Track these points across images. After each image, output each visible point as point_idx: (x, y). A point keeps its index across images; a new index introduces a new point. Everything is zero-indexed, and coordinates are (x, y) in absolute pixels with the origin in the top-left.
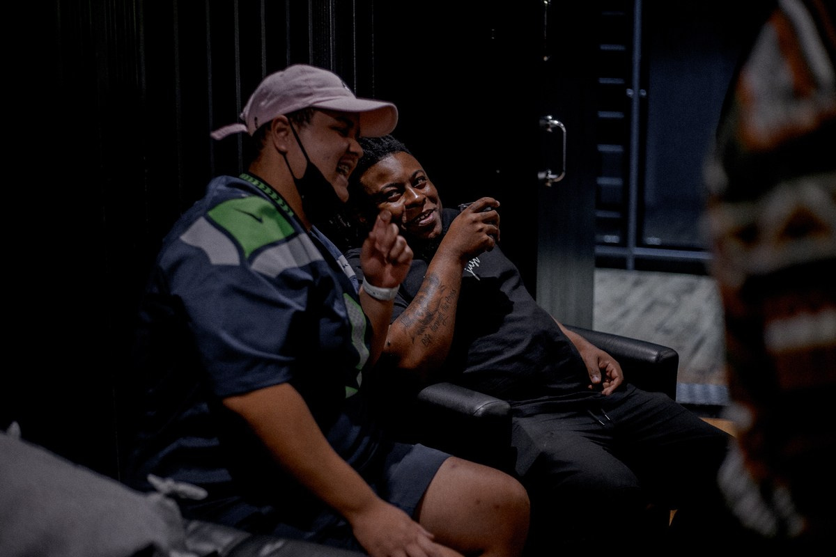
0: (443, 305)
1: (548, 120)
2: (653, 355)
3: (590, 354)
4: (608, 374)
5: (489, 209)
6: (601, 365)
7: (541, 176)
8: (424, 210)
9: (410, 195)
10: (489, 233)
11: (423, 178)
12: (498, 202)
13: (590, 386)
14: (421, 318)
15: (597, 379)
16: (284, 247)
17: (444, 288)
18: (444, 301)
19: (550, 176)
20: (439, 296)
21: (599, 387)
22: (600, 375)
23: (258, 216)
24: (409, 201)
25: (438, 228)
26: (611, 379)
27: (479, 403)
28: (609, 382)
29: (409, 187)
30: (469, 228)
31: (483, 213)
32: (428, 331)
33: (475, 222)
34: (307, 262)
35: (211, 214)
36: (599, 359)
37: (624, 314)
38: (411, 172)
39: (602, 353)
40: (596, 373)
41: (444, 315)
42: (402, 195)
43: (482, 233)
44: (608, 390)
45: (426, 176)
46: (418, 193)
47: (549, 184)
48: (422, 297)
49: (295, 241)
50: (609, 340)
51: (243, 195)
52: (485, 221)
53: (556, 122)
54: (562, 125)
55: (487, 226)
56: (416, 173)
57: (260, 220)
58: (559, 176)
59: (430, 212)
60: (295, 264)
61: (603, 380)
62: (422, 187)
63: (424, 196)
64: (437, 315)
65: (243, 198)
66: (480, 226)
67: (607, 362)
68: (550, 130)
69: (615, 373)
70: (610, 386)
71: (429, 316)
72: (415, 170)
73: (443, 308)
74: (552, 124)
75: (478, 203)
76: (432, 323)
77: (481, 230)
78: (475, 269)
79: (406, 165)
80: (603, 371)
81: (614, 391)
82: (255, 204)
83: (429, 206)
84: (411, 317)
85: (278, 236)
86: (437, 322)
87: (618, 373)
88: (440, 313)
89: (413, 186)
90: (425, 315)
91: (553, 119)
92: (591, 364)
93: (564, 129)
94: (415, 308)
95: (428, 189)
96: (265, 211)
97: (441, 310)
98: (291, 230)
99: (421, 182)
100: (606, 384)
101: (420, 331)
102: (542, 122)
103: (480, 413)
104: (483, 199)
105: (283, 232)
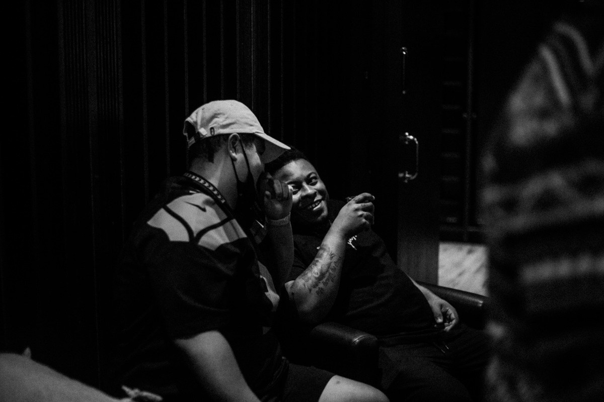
0: (332, 267)
1: (406, 136)
2: (480, 304)
3: (435, 301)
4: (448, 317)
5: (367, 201)
6: (443, 310)
7: (401, 175)
8: (315, 200)
9: (305, 190)
10: (366, 218)
11: (315, 178)
12: (374, 197)
13: (436, 326)
14: (317, 276)
15: (440, 320)
16: (221, 228)
17: (333, 256)
18: (333, 265)
19: (407, 176)
20: (330, 260)
21: (442, 325)
22: (442, 317)
23: (203, 207)
24: (304, 194)
25: (325, 213)
26: (450, 320)
27: (356, 337)
28: (449, 323)
29: (304, 184)
30: (353, 214)
31: (363, 204)
32: (321, 285)
33: (357, 210)
34: (236, 238)
35: (169, 205)
36: (441, 306)
37: (460, 274)
38: (306, 173)
39: (443, 301)
40: (440, 316)
41: (332, 274)
42: (299, 190)
43: (362, 218)
44: (448, 328)
45: (318, 176)
46: (311, 189)
47: (406, 181)
48: (317, 261)
49: (228, 224)
50: (448, 293)
51: (191, 192)
52: (364, 209)
53: (411, 137)
54: (415, 139)
55: (365, 213)
56: (310, 175)
57: (204, 210)
58: (413, 175)
59: (320, 201)
60: (227, 241)
61: (444, 321)
62: (314, 184)
63: (315, 191)
64: (327, 274)
65: (191, 194)
66: (360, 213)
67: (448, 308)
68: (407, 143)
69: (453, 316)
70: (449, 325)
71: (322, 275)
72: (310, 172)
73: (332, 269)
74: (409, 139)
75: (360, 197)
76: (324, 280)
77: (361, 216)
78: (353, 242)
79: (303, 168)
80: (445, 315)
81: (452, 329)
82: (199, 198)
83: (319, 197)
84: (309, 275)
85: (217, 220)
86: (328, 279)
87: (455, 316)
88: (330, 273)
89: (308, 184)
90: (319, 274)
91: (410, 135)
92: (436, 309)
93: (417, 142)
94: (312, 268)
95: (319, 185)
96: (207, 202)
97: (331, 271)
98: (225, 217)
99: (314, 181)
100: (446, 324)
101: (315, 285)
102: (401, 137)
103: (356, 344)
104: (363, 194)
105: (220, 218)
